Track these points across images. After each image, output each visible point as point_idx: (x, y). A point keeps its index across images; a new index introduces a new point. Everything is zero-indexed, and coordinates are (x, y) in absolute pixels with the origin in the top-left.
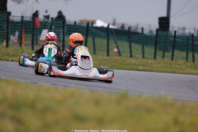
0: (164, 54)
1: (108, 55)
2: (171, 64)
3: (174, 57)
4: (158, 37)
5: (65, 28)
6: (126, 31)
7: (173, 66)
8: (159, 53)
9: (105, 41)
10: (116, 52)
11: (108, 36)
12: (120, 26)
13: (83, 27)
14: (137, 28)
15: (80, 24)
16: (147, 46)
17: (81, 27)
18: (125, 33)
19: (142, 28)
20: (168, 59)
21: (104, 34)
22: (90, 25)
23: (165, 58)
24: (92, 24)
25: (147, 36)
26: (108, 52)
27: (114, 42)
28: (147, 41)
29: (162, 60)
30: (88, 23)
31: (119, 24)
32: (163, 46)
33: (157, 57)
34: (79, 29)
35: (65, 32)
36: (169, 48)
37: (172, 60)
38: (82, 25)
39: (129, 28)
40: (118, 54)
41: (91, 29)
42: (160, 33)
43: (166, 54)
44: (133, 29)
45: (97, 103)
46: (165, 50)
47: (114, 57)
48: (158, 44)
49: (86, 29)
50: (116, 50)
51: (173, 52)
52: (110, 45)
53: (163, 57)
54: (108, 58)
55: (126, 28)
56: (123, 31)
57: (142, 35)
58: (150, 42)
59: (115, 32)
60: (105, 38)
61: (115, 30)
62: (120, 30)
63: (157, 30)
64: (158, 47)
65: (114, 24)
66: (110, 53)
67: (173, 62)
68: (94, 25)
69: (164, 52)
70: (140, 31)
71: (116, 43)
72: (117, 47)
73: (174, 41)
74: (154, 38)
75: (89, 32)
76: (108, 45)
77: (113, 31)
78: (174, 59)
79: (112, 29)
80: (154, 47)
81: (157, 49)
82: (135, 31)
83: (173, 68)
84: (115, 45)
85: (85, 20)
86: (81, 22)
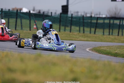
0: (65, 28)
1: (30, 30)
2: (70, 35)
3: (72, 30)
4: (61, 18)
5: (3, 13)
6: (41, 14)
7: (71, 36)
8: (62, 28)
9: (28, 21)
10: (35, 28)
11: (30, 18)
12: (38, 11)
13: (14, 12)
14: (48, 12)
15: (12, 11)
16: (54, 23)
17: (13, 12)
18: (40, 16)
19: (51, 13)
20: (67, 32)
21: (28, 17)
22: (19, 11)
23: (66, 31)
24: (20, 10)
25: (54, 17)
26: (30, 28)
27: (34, 22)
28: (54, 20)
29: (64, 32)
30: (17, 10)
31: (37, 10)
32: (64, 23)
33: (61, 30)
34: (12, 14)
35: (3, 16)
36: (68, 24)
37: (70, 32)
38: (13, 11)
39: (43, 13)
40: (36, 29)
41: (19, 14)
42: (62, 15)
43: (67, 28)
44: (46, 13)
45: (22, 60)
46: (66, 26)
47: (34, 31)
48: (61, 22)
49: (16, 14)
50: (35, 27)
51: (71, 27)
52: (31, 24)
53: (65, 30)
54: (30, 32)
55: (42, 13)
56: (39, 14)
57: (51, 17)
58: (56, 21)
59: (35, 16)
60: (28, 19)
61: (34, 14)
62: (37, 14)
63: (61, 14)
64: (61, 24)
65: (34, 10)
66: (31, 29)
67: (71, 33)
68: (21, 11)
69: (65, 27)
70: (50, 14)
71: (35, 23)
72: (36, 25)
73: (71, 21)
74: (59, 18)
75: (18, 15)
76: (30, 24)
77: (33, 15)
78: (72, 32)
79: (32, 13)
80: (59, 24)
81: (61, 25)
82: (47, 14)
83: (71, 37)
84: (35, 24)
85: (16, 8)
86: (13, 9)
